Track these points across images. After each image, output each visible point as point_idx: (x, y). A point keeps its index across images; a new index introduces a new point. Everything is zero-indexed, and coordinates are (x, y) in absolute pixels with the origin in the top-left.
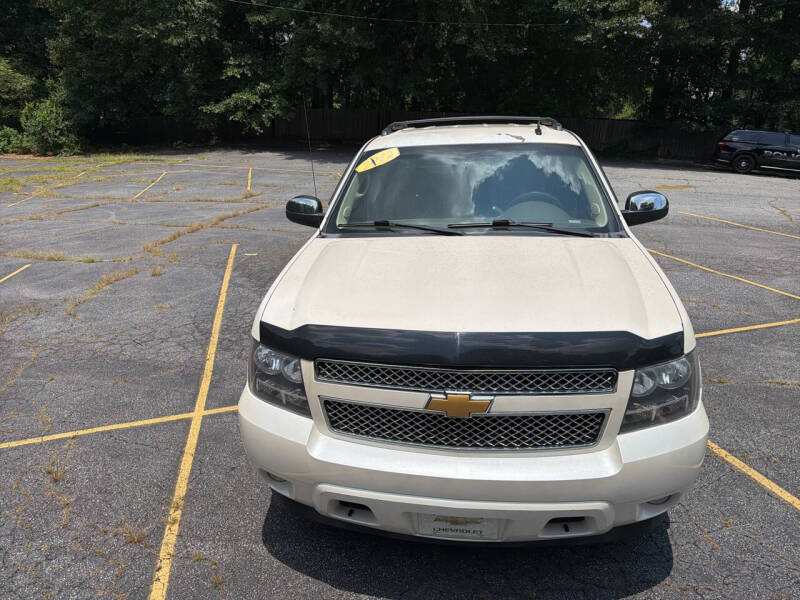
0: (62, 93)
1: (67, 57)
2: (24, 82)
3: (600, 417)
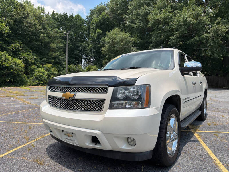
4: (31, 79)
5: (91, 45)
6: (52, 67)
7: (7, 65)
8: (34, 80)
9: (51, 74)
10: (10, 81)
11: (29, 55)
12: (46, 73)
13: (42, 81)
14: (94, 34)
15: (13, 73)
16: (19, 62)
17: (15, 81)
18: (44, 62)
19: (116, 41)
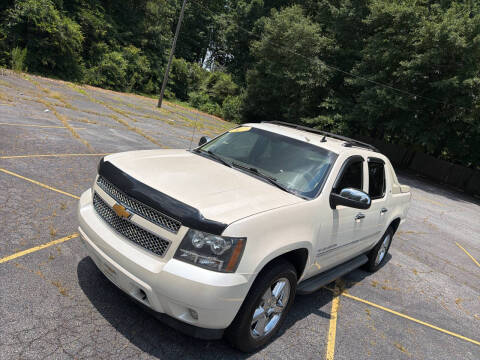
0: (245, 95)
1: (253, 80)
2: (233, 86)
3: (166, 244)
4: (93, 70)
5: (233, 27)
6: (141, 55)
7: (49, 30)
8: (99, 75)
9: (136, 70)
10: (50, 64)
11: (98, 17)
12: (125, 64)
13: (113, 79)
14: (245, 4)
15: (57, 50)
16: (74, 27)
17: (60, 67)
18: (125, 39)
19: (286, 34)
